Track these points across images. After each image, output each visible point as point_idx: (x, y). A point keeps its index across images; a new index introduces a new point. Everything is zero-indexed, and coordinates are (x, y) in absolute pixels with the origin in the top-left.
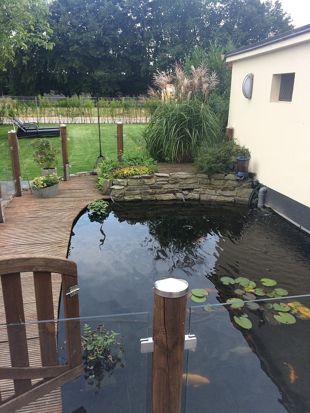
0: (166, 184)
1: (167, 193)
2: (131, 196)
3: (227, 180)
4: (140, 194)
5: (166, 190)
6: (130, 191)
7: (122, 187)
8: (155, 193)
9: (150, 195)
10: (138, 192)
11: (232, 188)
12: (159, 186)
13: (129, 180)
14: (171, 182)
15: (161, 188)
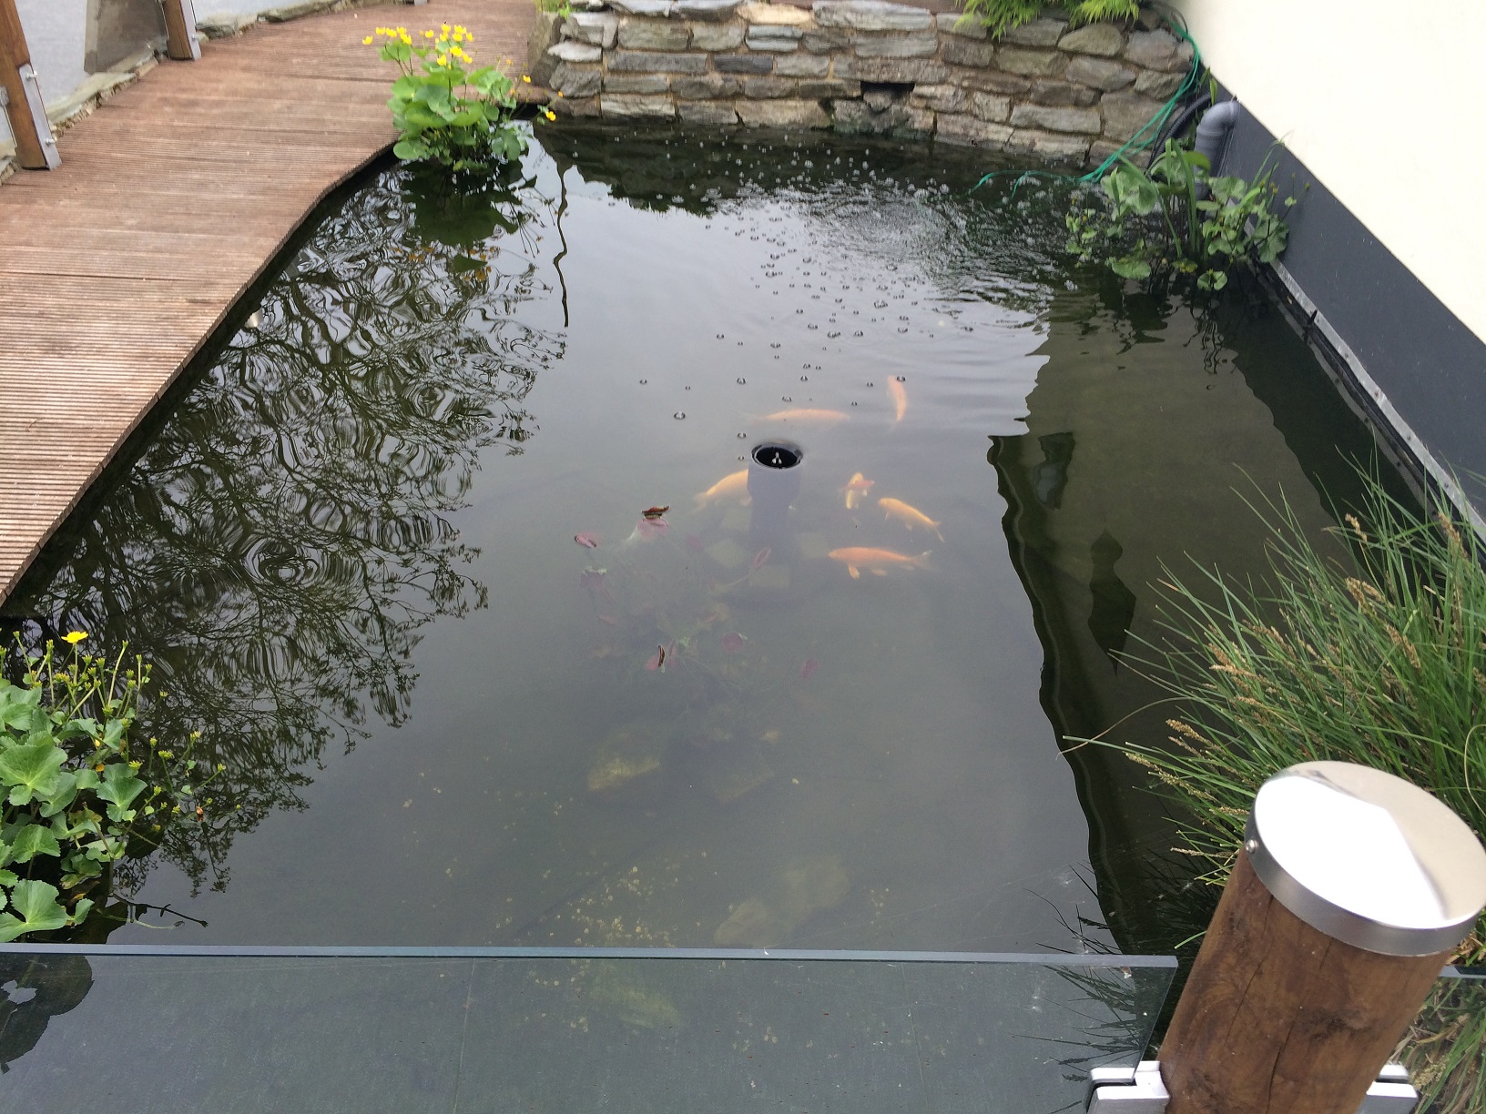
0: (791, 52)
1: (789, 95)
2: (628, 98)
3: (1072, 54)
4: (671, 91)
5: (789, 84)
6: (626, 72)
7: (594, 54)
8: (738, 95)
9: (715, 98)
10: (663, 79)
11: (1088, 96)
12: (758, 60)
13: (624, 22)
14: (813, 44)
15: (765, 72)
